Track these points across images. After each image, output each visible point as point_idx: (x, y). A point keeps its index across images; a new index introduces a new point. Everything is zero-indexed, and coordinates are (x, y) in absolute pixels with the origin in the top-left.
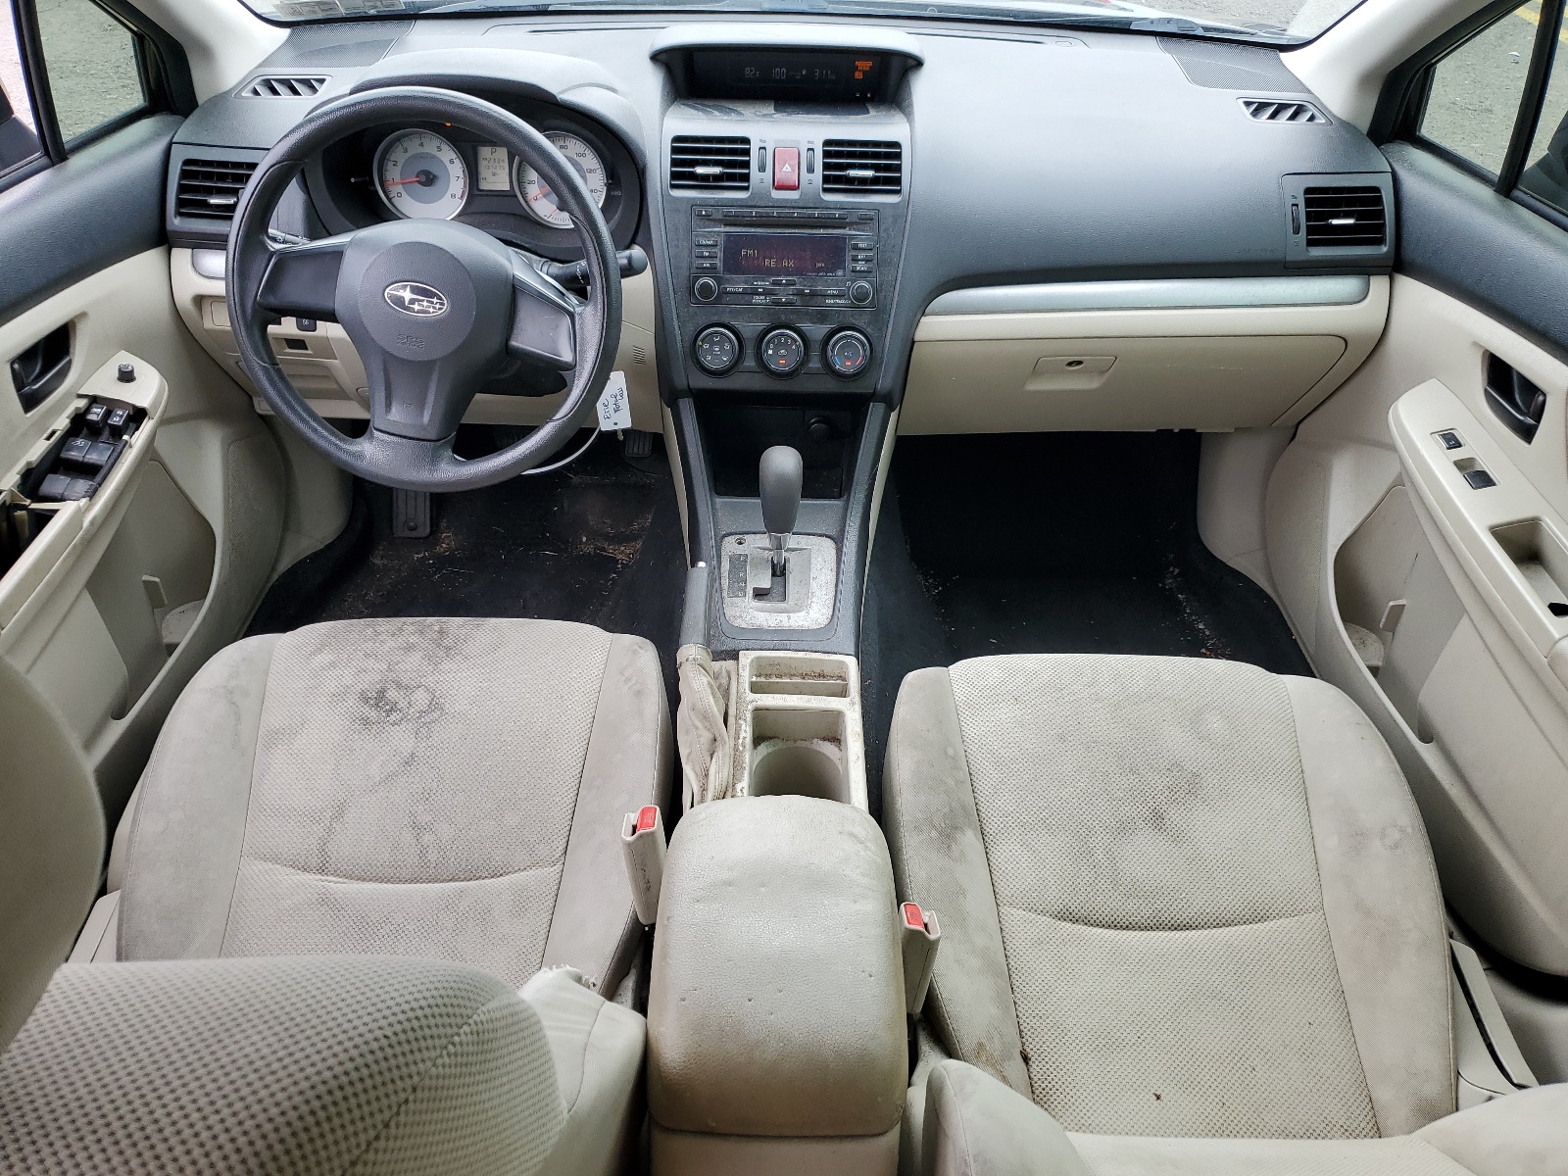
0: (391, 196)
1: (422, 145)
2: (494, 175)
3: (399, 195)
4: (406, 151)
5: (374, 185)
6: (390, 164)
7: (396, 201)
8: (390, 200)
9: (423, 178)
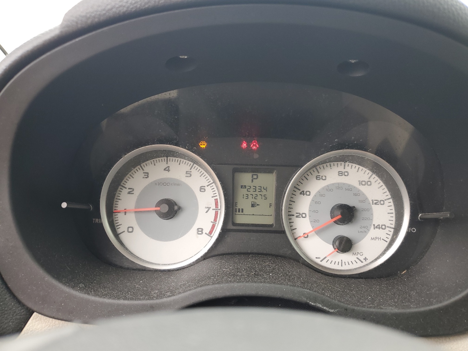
0: (119, 231)
1: (167, 169)
2: (253, 206)
3: (131, 230)
4: (147, 175)
5: (99, 217)
6: (125, 192)
7: (124, 237)
8: (117, 236)
9: (165, 208)
